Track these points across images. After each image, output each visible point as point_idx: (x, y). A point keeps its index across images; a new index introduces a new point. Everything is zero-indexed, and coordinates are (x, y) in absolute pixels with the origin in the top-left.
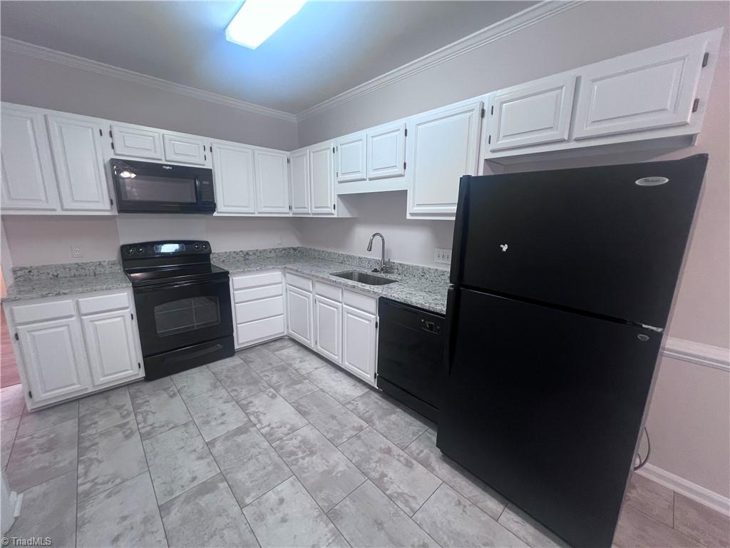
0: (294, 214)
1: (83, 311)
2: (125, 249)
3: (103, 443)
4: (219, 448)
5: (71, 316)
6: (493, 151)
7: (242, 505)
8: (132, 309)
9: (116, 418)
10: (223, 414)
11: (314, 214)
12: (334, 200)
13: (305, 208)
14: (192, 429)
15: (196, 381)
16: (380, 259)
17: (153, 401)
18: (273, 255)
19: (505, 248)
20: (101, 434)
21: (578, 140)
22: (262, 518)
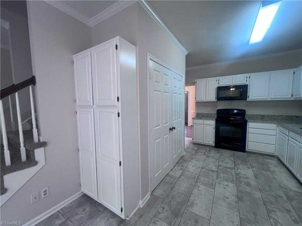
0: (294, 98)
1: (204, 124)
2: (218, 110)
3: (200, 153)
4: (221, 167)
5: (202, 124)
7: (217, 178)
8: (214, 126)
9: (204, 151)
10: (228, 163)
14: (218, 161)
15: (227, 153)
17: (213, 152)
18: (279, 118)
20: (200, 152)
22: (220, 184)
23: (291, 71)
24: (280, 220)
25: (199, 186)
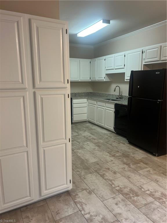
0: (91, 80)
6: (145, 62)
7: (79, 143)
11: (98, 80)
12: (104, 75)
13: (95, 78)
16: (119, 94)
18: (84, 95)
19: (139, 87)
21: (162, 61)
22: (84, 145)
23: (88, 61)
24: (116, 146)
25: (78, 152)
